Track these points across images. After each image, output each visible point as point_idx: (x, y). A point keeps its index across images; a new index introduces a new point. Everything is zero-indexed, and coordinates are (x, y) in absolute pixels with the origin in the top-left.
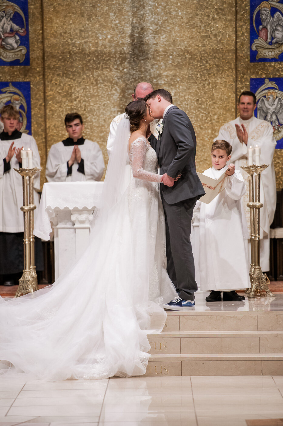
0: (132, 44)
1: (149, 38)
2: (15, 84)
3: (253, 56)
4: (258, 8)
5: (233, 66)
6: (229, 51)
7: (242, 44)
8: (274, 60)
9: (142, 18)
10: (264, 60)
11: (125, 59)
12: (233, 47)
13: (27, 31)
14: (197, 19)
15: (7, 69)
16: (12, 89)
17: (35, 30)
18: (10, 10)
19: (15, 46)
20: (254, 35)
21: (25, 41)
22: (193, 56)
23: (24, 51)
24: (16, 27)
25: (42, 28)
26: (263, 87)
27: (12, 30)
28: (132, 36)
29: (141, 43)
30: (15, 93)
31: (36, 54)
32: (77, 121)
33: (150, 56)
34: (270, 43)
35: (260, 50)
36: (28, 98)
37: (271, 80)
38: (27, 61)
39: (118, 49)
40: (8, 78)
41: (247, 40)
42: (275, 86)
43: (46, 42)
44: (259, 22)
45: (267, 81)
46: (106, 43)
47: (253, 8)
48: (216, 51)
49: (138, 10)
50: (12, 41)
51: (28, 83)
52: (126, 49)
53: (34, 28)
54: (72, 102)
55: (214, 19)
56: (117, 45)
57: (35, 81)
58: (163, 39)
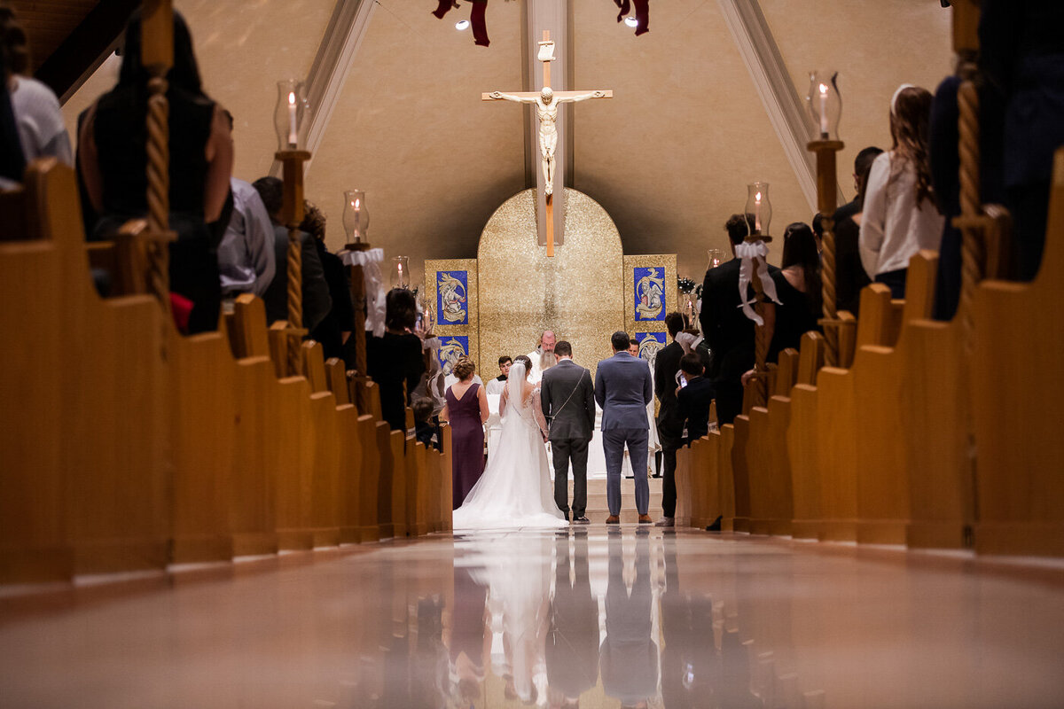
0: (546, 307)
1: (558, 303)
2: (456, 338)
3: (637, 317)
4: (640, 282)
5: (622, 323)
6: (619, 312)
7: (629, 307)
8: (653, 319)
9: (553, 288)
10: (646, 319)
11: (540, 318)
12: (622, 310)
13: (466, 298)
14: (594, 289)
15: (450, 326)
16: (454, 341)
17: (472, 298)
18: (454, 284)
19: (457, 310)
20: (637, 301)
21: (464, 306)
22: (592, 316)
23: (464, 314)
24: (458, 296)
25: (478, 297)
26: (645, 340)
27: (455, 298)
28: (546, 301)
29: (553, 306)
30: (457, 345)
31: (472, 316)
32: (509, 362)
33: (559, 316)
34: (650, 307)
35: (642, 312)
36: (466, 348)
37: (651, 334)
38: (466, 321)
39: (535, 311)
40: (452, 334)
41: (633, 304)
42: (655, 339)
43: (480, 307)
44: (641, 292)
45: (648, 335)
46: (526, 306)
47: (636, 282)
48: (610, 312)
49: (550, 282)
50: (454, 306)
51: (467, 337)
52: (542, 311)
53: (472, 297)
54: (499, 350)
55: (607, 289)
56: (535, 308)
57: (472, 335)
58: (568, 303)
